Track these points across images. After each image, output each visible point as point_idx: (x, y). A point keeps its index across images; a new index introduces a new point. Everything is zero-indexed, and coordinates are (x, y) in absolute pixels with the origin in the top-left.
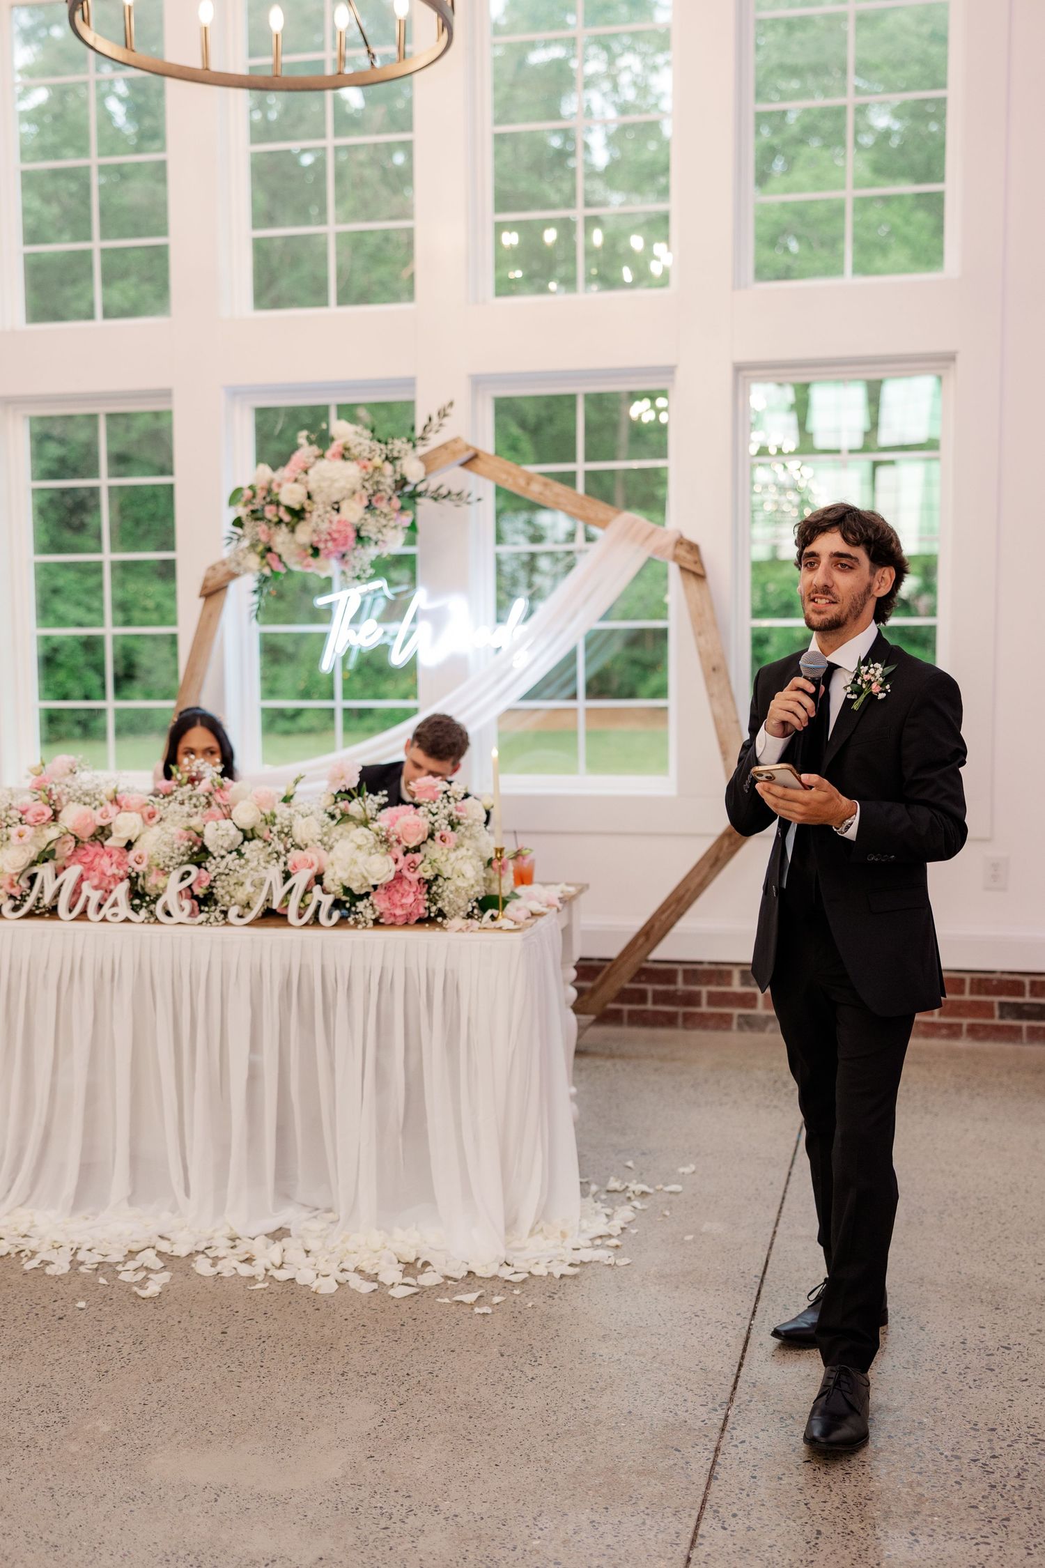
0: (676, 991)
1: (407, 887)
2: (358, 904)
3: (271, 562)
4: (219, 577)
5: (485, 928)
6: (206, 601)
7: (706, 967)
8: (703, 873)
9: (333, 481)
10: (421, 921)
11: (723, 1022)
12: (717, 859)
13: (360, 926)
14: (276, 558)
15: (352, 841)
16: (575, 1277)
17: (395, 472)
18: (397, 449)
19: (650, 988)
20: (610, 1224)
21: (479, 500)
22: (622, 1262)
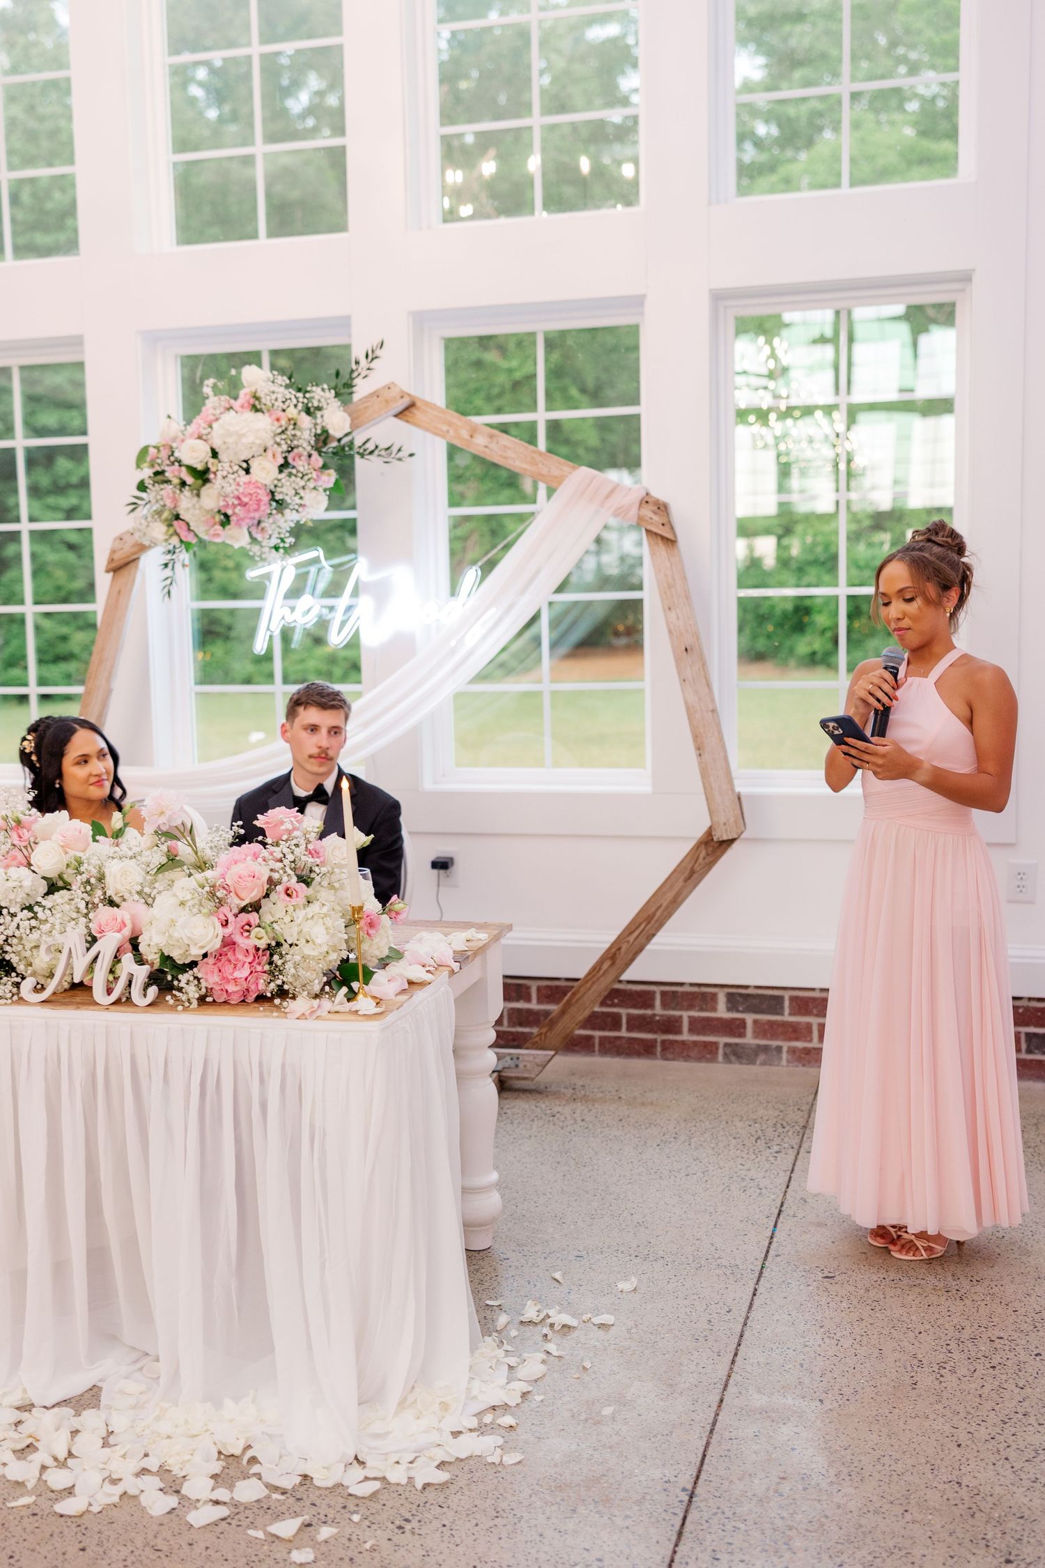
0: (654, 1015)
1: (240, 956)
2: (180, 977)
3: (178, 530)
4: (127, 548)
5: (337, 1012)
6: (114, 576)
7: (687, 989)
8: (676, 889)
9: (241, 436)
10: (261, 998)
11: (707, 1053)
12: (692, 872)
13: (180, 1008)
14: (185, 527)
15: (175, 895)
16: (444, 1486)
17: (316, 424)
18: (317, 397)
19: (624, 1012)
20: (509, 1386)
21: (411, 455)
22: (510, 1459)
